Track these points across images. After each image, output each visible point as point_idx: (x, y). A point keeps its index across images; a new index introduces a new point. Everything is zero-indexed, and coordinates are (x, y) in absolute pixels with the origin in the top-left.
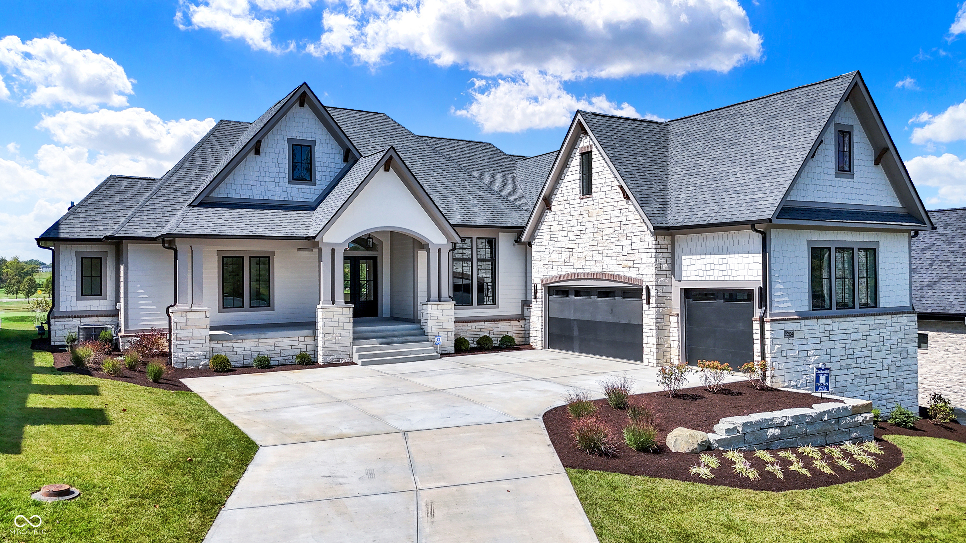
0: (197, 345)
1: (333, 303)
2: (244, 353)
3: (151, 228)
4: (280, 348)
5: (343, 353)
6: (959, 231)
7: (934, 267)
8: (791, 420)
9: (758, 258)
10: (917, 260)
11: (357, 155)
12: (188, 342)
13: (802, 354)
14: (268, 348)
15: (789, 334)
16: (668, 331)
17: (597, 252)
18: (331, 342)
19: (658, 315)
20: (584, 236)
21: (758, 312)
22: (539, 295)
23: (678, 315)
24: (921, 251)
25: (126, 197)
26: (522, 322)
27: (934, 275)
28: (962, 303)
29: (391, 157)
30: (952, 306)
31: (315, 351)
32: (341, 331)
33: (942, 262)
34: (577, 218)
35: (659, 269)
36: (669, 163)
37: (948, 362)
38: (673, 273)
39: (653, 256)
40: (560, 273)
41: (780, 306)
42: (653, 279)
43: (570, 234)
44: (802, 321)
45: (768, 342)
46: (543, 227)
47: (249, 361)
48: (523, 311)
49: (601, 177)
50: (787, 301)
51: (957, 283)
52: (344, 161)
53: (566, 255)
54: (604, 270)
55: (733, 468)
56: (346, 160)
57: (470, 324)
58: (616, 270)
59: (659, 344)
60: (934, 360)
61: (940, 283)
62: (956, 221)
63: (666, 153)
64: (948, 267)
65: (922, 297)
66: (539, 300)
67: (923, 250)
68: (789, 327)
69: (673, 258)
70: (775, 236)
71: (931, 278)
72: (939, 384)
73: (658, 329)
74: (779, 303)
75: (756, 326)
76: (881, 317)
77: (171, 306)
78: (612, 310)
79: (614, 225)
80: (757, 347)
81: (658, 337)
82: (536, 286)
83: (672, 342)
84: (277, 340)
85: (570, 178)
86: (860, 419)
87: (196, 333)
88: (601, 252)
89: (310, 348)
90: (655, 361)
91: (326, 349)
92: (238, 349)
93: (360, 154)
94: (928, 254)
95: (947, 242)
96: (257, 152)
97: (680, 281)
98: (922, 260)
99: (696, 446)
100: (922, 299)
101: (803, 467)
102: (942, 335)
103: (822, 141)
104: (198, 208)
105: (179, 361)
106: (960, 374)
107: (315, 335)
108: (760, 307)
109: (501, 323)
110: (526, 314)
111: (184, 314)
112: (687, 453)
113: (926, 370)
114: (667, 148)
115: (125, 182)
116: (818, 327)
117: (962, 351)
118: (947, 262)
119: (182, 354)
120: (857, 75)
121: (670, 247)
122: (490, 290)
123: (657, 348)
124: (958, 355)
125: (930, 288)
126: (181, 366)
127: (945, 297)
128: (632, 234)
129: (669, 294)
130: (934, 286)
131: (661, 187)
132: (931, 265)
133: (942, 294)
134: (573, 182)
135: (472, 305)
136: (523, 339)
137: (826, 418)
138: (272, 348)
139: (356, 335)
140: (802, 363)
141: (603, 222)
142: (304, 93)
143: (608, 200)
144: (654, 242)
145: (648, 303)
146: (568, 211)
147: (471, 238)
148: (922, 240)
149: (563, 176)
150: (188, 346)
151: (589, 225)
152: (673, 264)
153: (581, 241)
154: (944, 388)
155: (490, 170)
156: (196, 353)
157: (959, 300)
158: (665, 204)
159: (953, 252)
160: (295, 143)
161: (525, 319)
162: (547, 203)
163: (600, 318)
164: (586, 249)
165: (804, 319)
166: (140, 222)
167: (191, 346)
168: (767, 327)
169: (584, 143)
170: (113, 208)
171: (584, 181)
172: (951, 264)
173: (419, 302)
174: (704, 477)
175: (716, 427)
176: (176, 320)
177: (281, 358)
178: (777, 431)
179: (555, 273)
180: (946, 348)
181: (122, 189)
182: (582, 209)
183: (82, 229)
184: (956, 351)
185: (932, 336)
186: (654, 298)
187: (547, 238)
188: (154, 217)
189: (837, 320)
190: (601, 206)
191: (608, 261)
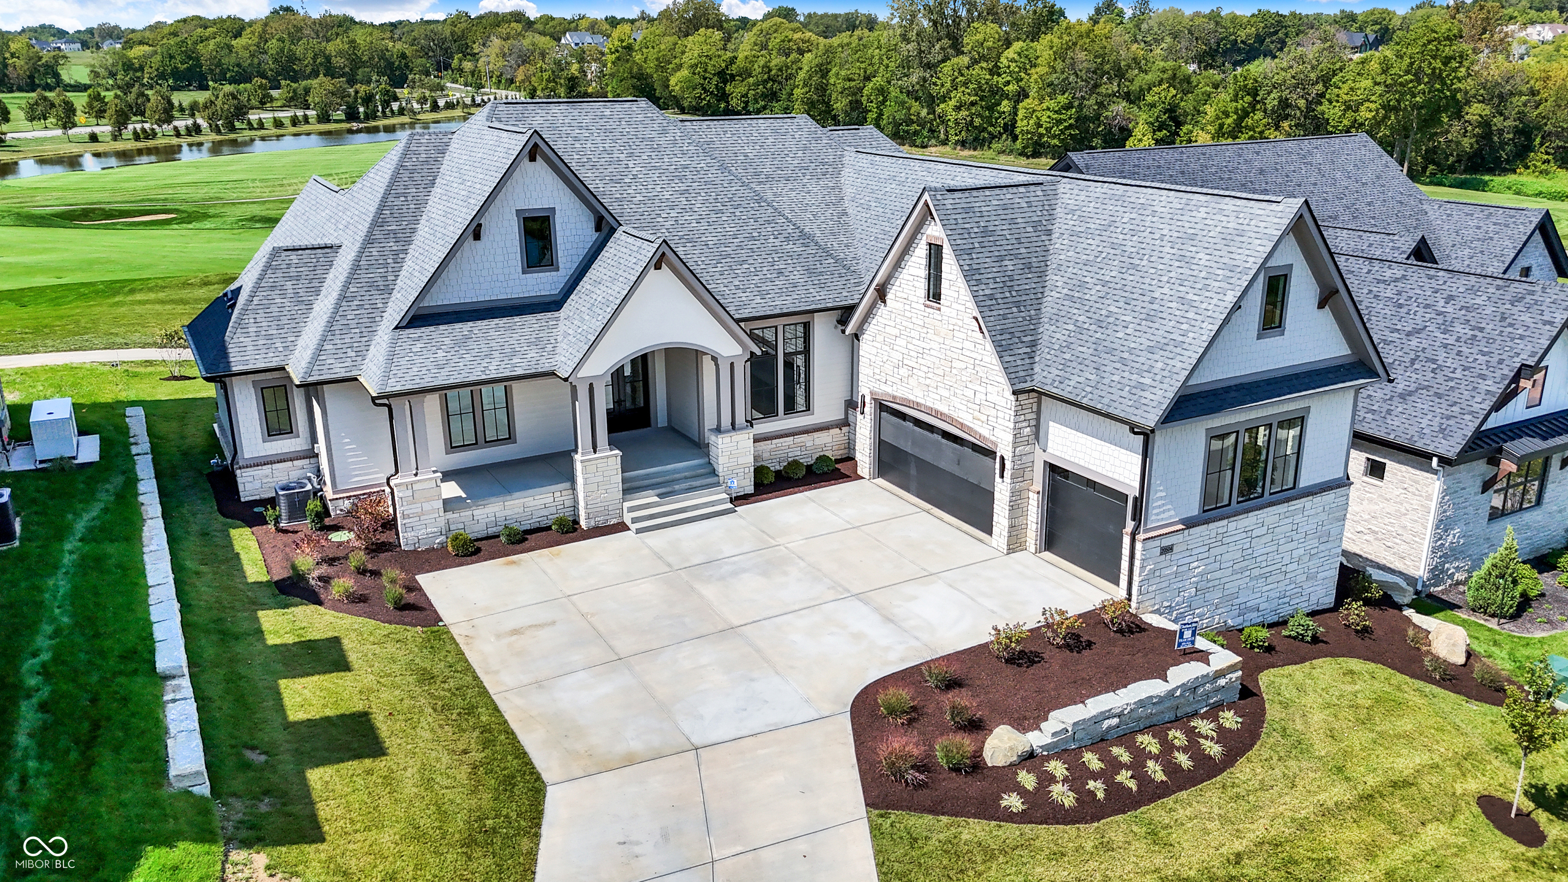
0: (430, 521)
1: (595, 452)
2: (487, 520)
3: (349, 359)
4: (531, 509)
5: (611, 513)
6: (1463, 312)
7: (1416, 366)
8: (1133, 706)
9: (1138, 459)
10: (1398, 349)
11: (615, 224)
12: (418, 519)
13: (1181, 569)
14: (516, 510)
15: (1166, 550)
16: (1025, 509)
17: (943, 386)
18: (595, 502)
19: (1013, 493)
20: (928, 358)
21: (1130, 525)
22: (867, 409)
23: (1038, 493)
24: (1407, 335)
25: (300, 286)
26: (845, 429)
27: (1413, 380)
28: (1435, 434)
29: (663, 254)
30: (1422, 435)
31: (575, 507)
32: (607, 487)
33: (1428, 360)
34: (919, 329)
35: (1018, 436)
36: (1049, 263)
37: (1405, 504)
38: (1037, 438)
39: (1012, 420)
40: (895, 394)
41: (1159, 517)
42: (1010, 448)
43: (910, 346)
44: (1186, 532)
45: (1137, 563)
46: (874, 322)
47: (494, 529)
48: (846, 414)
49: (952, 288)
50: (1169, 510)
51: (1438, 400)
52: (596, 231)
53: (904, 372)
54: (951, 412)
55: (1050, 792)
56: (598, 228)
57: (774, 441)
58: (966, 418)
59: (1012, 527)
60: (1388, 496)
61: (1417, 394)
62: (1464, 295)
63: (1047, 243)
64: (1433, 371)
65: (1389, 412)
66: (868, 417)
67: (1409, 334)
68: (1166, 542)
69: (1038, 420)
70: (1159, 441)
71: (1407, 383)
72: (1389, 528)
73: (1012, 508)
74: (1157, 514)
75: (1126, 540)
76: (1298, 501)
77: (392, 476)
78: (959, 461)
79: (966, 359)
80: (1125, 564)
81: (1011, 518)
82: (863, 396)
83: (1029, 523)
84: (526, 500)
85: (913, 271)
86: (1222, 682)
87: (427, 507)
88: (948, 387)
89: (568, 503)
90: (1006, 547)
91: (589, 511)
92: (479, 517)
93: (617, 221)
94: (1414, 342)
95: (1443, 327)
96: (477, 236)
97: (1044, 451)
98: (1404, 350)
99: (1015, 758)
100: (1388, 416)
101: (1131, 778)
102: (1404, 468)
103: (1240, 307)
104: (408, 331)
105: (410, 542)
106: (1416, 521)
107: (573, 488)
108: (1134, 519)
109: (816, 435)
110: (851, 418)
111: (410, 487)
112: (1004, 767)
113: (1377, 507)
114: (1049, 233)
115: (294, 257)
116: (1208, 533)
117: (1424, 494)
118: (1434, 361)
119: (413, 534)
120: (1305, 207)
121: (1035, 405)
122: (802, 376)
123: (1009, 532)
124: (1418, 498)
125: (1401, 400)
126: (412, 548)
127: (1417, 419)
128: (987, 381)
129: (1030, 464)
130: (1407, 398)
131: (1033, 312)
132: (1413, 362)
133: (1414, 414)
134: (916, 278)
135: (777, 415)
136: (846, 451)
137: (1178, 693)
138: (521, 510)
139: (627, 485)
140: (1180, 579)
141: (952, 349)
142: (536, 145)
143: (960, 323)
144: (1014, 403)
145: (1002, 476)
146: (908, 314)
147: (776, 327)
148: (1411, 316)
149: (903, 263)
150: (419, 523)
151: (935, 346)
152: (1037, 427)
153: (923, 362)
154: (1394, 534)
155: (804, 175)
156: (429, 530)
157: (1432, 428)
158: (1033, 344)
159: (1445, 346)
160: (527, 215)
161: (849, 425)
162: (881, 294)
163: (943, 465)
164: (930, 375)
165: (1189, 527)
166: (334, 351)
167: (422, 522)
168: (1139, 546)
169: (935, 231)
170: (288, 309)
171: (932, 279)
172: (1440, 366)
173: (706, 430)
174: (1014, 810)
175: (1043, 725)
176: (401, 495)
177: (533, 521)
178: (1115, 721)
179: (889, 390)
180: (1406, 486)
181: (293, 271)
182: (926, 320)
183: (257, 352)
184: (1417, 492)
185: (1391, 466)
186: (1010, 473)
187: (880, 338)
188: (349, 341)
189: (1232, 519)
190: (951, 327)
191: (956, 402)
